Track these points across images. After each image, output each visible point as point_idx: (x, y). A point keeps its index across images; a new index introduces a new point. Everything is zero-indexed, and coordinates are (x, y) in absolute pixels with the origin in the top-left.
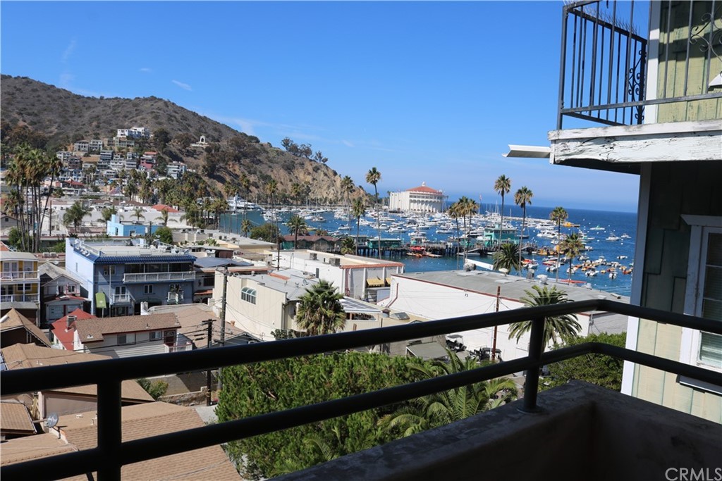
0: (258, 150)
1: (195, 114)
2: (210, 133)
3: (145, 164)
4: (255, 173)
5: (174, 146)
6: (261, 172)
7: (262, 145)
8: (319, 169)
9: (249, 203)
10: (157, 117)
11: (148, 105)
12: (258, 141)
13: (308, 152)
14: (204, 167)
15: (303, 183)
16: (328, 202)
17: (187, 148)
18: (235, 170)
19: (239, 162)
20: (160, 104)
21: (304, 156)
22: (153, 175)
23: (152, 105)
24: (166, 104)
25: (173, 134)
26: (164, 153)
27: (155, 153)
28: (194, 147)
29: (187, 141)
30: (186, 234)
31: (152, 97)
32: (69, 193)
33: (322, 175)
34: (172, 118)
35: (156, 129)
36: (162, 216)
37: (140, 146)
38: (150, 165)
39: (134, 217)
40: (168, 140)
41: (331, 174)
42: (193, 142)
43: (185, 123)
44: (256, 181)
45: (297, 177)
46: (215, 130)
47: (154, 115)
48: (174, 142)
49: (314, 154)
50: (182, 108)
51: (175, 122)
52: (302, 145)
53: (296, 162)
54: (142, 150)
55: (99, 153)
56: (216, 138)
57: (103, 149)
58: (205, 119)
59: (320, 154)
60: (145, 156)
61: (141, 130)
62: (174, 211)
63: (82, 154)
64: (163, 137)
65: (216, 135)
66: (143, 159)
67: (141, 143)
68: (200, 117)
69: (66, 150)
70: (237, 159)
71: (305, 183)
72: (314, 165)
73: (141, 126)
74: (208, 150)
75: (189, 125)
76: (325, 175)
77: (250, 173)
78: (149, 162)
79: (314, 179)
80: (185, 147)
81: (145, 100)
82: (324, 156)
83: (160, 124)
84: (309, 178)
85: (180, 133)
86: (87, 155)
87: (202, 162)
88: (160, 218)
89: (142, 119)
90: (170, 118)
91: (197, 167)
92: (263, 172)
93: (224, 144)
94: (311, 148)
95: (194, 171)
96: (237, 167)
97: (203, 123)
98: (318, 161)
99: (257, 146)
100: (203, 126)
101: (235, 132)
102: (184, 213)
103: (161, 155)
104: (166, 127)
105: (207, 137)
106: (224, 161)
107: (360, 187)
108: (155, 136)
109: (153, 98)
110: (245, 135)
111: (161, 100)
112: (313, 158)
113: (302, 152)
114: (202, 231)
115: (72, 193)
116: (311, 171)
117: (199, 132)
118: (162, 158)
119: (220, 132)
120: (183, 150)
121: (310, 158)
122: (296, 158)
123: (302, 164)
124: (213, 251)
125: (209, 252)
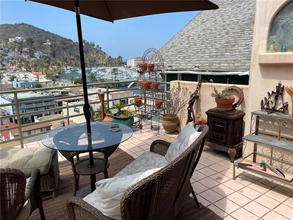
0: (72, 45)
1: (43, 30)
2: (51, 38)
3: (24, 53)
4: (72, 55)
5: (36, 44)
6: (75, 54)
7: (74, 43)
8: (98, 52)
9: (72, 67)
10: (26, 32)
11: (21, 27)
12: (72, 41)
13: (93, 45)
14: (51, 53)
15: (93, 58)
16: (103, 65)
17: (42, 45)
18: (64, 54)
19: (65, 50)
20: (26, 26)
21: (92, 47)
22: (28, 58)
23: (23, 27)
24: (30, 26)
25: (34, 40)
26: (32, 48)
27: (28, 48)
28: (45, 45)
29: (41, 43)
30: (48, 84)
31: (23, 23)
33: (100, 54)
34: (33, 33)
35: (27, 38)
36: (36, 77)
37: (21, 46)
38: (27, 53)
39: (24, 78)
40: (32, 42)
41: (103, 54)
42: (44, 43)
43: (39, 34)
44: (74, 58)
45: (90, 56)
46: (53, 37)
47: (24, 31)
48: (36, 43)
49: (96, 45)
50: (37, 28)
51: (34, 34)
52: (90, 42)
53: (89, 49)
54: (22, 47)
55: (2, 49)
56: (54, 40)
57: (4, 47)
58: (48, 32)
59: (98, 46)
60: (23, 50)
61: (20, 38)
62: (41, 75)
64: (30, 42)
65: (54, 39)
66: (23, 51)
68: (46, 32)
70: (64, 49)
71: (94, 58)
72: (96, 50)
73: (19, 36)
74: (51, 46)
75: (41, 35)
76: (101, 54)
77: (70, 55)
78: (26, 52)
79: (97, 56)
80: (40, 45)
81: (20, 24)
82: (100, 47)
83: (28, 35)
84: (95, 56)
85: (38, 39)
87: (49, 51)
88: (36, 78)
89: (19, 33)
90: (32, 33)
91: (47, 53)
92: (76, 54)
93: (57, 43)
94: (94, 43)
95: (47, 55)
96: (65, 53)
97: (47, 34)
98: (98, 49)
99: (72, 43)
100: (47, 35)
101: (62, 38)
102: (46, 75)
103: (31, 49)
104: (31, 37)
105: (50, 40)
106: (58, 50)
107: (115, 58)
108: (27, 41)
109: (23, 24)
110: (66, 39)
111: (27, 24)
112: (95, 48)
113: (91, 45)
114: (54, 83)
116: (95, 52)
117: (46, 38)
118: (31, 50)
119: (55, 38)
120: (40, 46)
121: (94, 47)
122: (88, 48)
123: (91, 50)
124: (60, 92)
125: (59, 93)
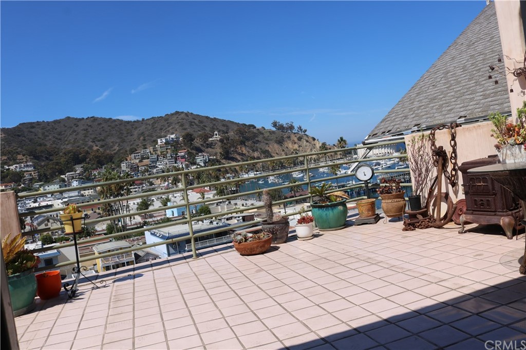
0: (256, 133)
1: (207, 118)
2: (220, 128)
3: (180, 159)
4: (257, 150)
5: (197, 143)
6: (261, 149)
7: (258, 130)
8: (301, 138)
9: (258, 173)
10: (182, 125)
11: (174, 118)
12: (255, 127)
13: (291, 128)
14: (221, 153)
15: (292, 150)
16: (313, 161)
17: (207, 142)
18: (242, 151)
19: (244, 144)
20: (183, 115)
21: (289, 131)
22: (187, 166)
23: (178, 117)
24: (187, 114)
25: (195, 135)
26: (192, 149)
27: (186, 151)
28: (211, 141)
29: (206, 137)
30: (219, 207)
31: (177, 111)
32: (134, 190)
33: (305, 142)
34: (193, 124)
35: (183, 134)
36: (200, 196)
37: (175, 148)
38: (184, 159)
39: (182, 201)
40: (192, 140)
41: (311, 140)
42: (210, 138)
43: (202, 125)
44: (259, 156)
45: (287, 147)
46: (224, 125)
47: (180, 124)
48: (197, 140)
49: (296, 128)
50: (198, 115)
51: (195, 126)
52: (286, 124)
53: (285, 136)
54: (176, 150)
55: (148, 158)
56: (225, 131)
57: (151, 155)
58: (215, 119)
59: (300, 127)
60: (179, 154)
61: (173, 136)
62: (207, 191)
63: (137, 161)
64: (189, 138)
65: (224, 129)
66: (178, 157)
67: (175, 146)
68: (212, 119)
69: (127, 160)
70: (242, 143)
71: (294, 150)
72: (298, 136)
73: (172, 134)
74: (221, 141)
75: (205, 126)
76: (307, 141)
77: (253, 151)
78: (183, 157)
79: (299, 146)
80: (205, 142)
81: (172, 114)
82: (303, 128)
83: (185, 129)
84: (296, 146)
85: (200, 133)
86: (141, 161)
87: (218, 150)
88: (200, 198)
89: (173, 128)
90: (191, 124)
91: (216, 154)
92: (263, 148)
93: (231, 134)
94: (294, 125)
95: (215, 157)
96: (243, 149)
97: (214, 122)
98: (300, 133)
99: (255, 130)
100: (215, 125)
101: (238, 124)
102: (215, 192)
103: (190, 151)
104: (190, 130)
105: (219, 132)
106: (234, 146)
107: (334, 145)
108: (184, 138)
109: (177, 113)
110: (245, 125)
111: (182, 112)
112: (296, 132)
113: (287, 129)
114: (230, 203)
115: (137, 190)
116: (296, 139)
117: (213, 130)
118: (191, 153)
119: (227, 126)
120: (204, 144)
121: (294, 132)
122: (284, 134)
123: (289, 137)
124: (241, 218)
125: (238, 218)
